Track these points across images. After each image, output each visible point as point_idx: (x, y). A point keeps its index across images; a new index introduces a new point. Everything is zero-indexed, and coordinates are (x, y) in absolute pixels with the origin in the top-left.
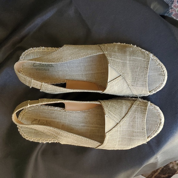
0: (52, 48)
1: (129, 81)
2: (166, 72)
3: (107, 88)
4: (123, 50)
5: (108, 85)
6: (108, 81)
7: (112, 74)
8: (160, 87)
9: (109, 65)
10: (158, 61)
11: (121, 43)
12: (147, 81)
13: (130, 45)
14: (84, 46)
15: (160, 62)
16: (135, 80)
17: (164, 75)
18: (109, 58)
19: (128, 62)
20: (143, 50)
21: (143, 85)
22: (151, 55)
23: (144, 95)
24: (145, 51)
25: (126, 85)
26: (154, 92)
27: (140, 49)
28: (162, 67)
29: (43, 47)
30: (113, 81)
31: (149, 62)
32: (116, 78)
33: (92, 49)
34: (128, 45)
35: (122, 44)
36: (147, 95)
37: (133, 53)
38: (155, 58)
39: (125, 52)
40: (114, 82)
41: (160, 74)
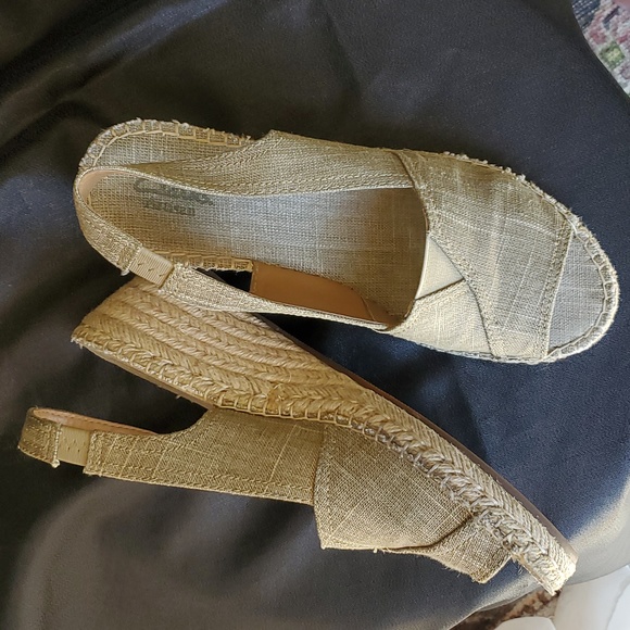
0: (218, 133)
1: (489, 304)
2: (616, 289)
3: (410, 318)
4: (482, 186)
5: (416, 308)
6: (418, 295)
7: (435, 269)
8: (585, 339)
9: (431, 234)
10: (597, 245)
11: (470, 157)
12: (551, 314)
13: (504, 169)
14: (341, 148)
15: (602, 252)
16: (510, 302)
17: (609, 302)
18: (431, 209)
19: (494, 234)
20: (548, 197)
21: (534, 327)
22: (575, 222)
23: (523, 361)
24: (553, 201)
25: (474, 315)
26: (561, 356)
27: (539, 191)
28: (605, 269)
29: (186, 124)
30: (434, 297)
31: (566, 244)
32: (446, 288)
33: (373, 164)
34: (497, 169)
35: (476, 162)
36: (536, 363)
37: (515, 204)
38: (588, 234)
39: (488, 194)
40: (437, 302)
41: (594, 296)
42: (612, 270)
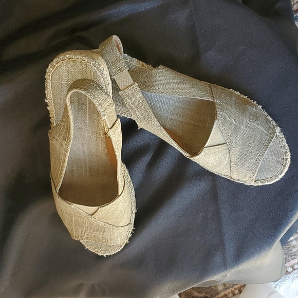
0: (139, 61)
1: (234, 156)
2: (289, 162)
3: (201, 155)
4: (242, 107)
5: (204, 150)
6: (206, 146)
7: (215, 136)
8: (271, 179)
9: (216, 122)
10: (285, 141)
11: (241, 93)
12: (259, 165)
13: (254, 101)
15: (286, 145)
16: (243, 158)
17: (285, 166)
18: (219, 112)
19: (243, 127)
20: (269, 117)
21: (250, 169)
22: (278, 130)
23: (243, 183)
24: (271, 119)
25: (227, 160)
26: (260, 184)
27: (266, 114)
28: (286, 152)
29: (126, 55)
30: (212, 147)
31: (272, 138)
32: (218, 145)
33: (199, 88)
34: (250, 101)
35: (243, 96)
36: (249, 185)
37: (255, 117)
38: (282, 136)
39: (244, 110)
40: (213, 150)
41: (279, 162)
42: (289, 153)
